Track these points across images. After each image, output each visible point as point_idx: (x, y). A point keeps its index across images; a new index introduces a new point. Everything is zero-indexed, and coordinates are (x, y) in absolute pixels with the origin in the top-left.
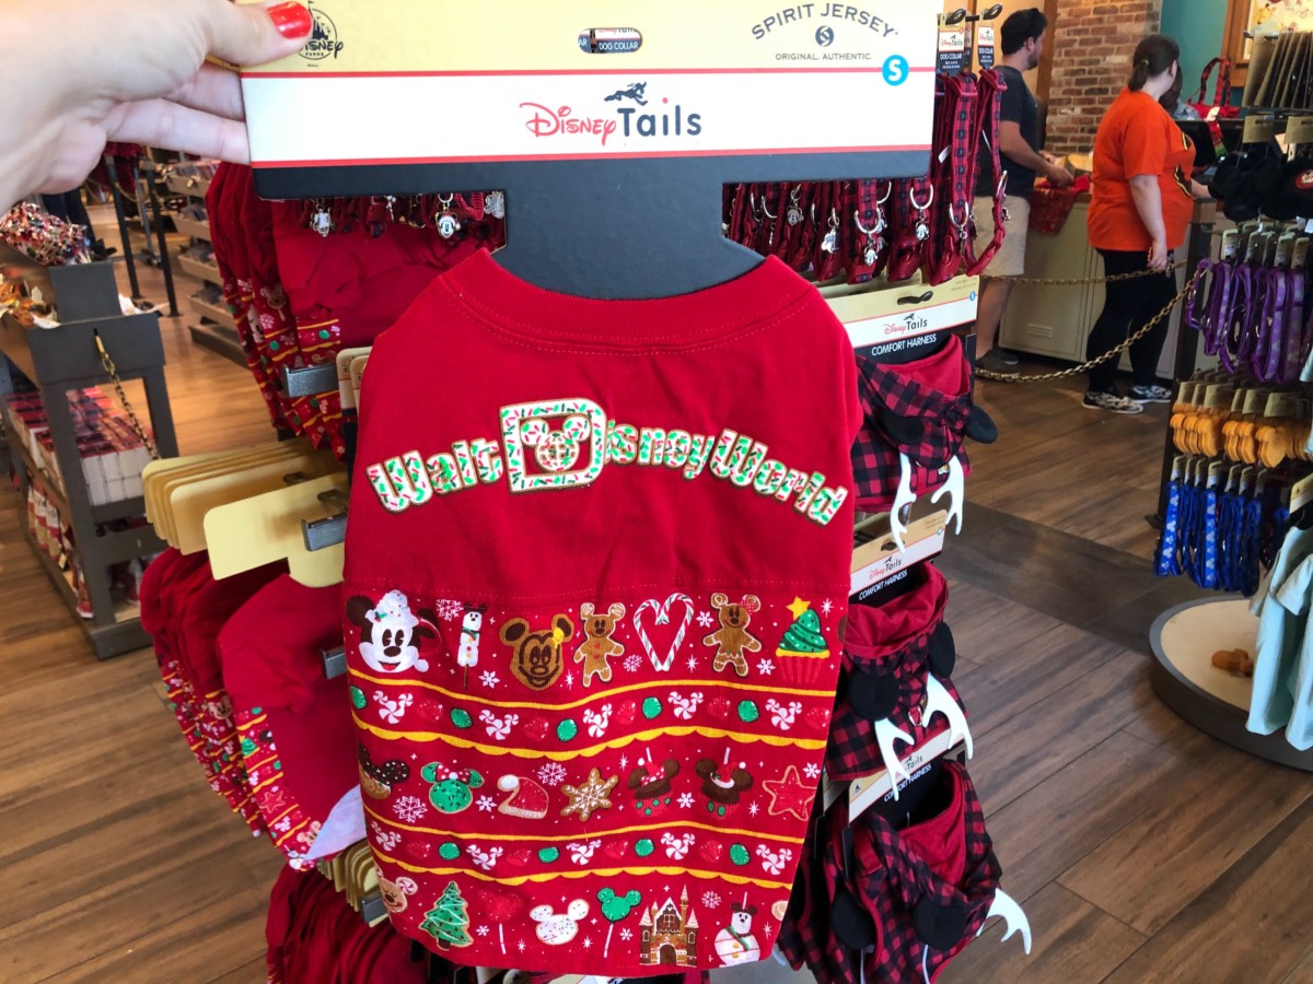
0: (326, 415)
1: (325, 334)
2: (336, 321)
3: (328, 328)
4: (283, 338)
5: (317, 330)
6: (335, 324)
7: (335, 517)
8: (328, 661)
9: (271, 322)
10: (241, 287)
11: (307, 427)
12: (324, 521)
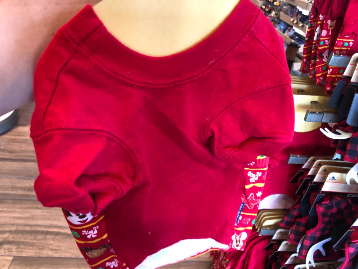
0: (329, 74)
1: (346, 44)
2: (353, 40)
3: (349, 42)
4: (326, 41)
5: (344, 42)
6: (352, 42)
7: (319, 113)
8: (291, 158)
9: (326, 34)
10: (320, 18)
11: (317, 76)
12: (315, 113)
